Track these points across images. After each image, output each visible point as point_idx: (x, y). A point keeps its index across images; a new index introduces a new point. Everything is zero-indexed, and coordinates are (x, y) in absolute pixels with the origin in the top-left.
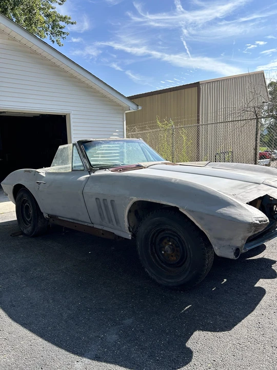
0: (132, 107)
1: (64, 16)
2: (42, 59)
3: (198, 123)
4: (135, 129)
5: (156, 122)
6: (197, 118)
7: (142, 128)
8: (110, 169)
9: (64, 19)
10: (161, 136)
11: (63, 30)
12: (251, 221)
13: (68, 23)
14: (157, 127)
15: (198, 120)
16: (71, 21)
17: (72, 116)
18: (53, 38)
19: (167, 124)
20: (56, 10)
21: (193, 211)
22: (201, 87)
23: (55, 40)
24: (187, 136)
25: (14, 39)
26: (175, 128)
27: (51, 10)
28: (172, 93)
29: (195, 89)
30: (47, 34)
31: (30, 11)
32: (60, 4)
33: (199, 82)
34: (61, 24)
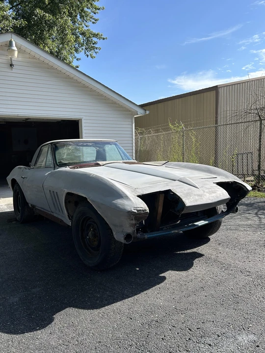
0: (141, 113)
1: (97, 33)
2: (58, 73)
3: (216, 123)
4: (150, 131)
5: (168, 125)
6: (215, 119)
7: (157, 130)
8: (70, 167)
9: (96, 35)
10: (173, 138)
11: (96, 46)
12: (130, 210)
13: (100, 38)
14: (168, 129)
15: (216, 121)
16: (103, 37)
17: (83, 121)
18: (87, 53)
19: (178, 127)
20: (89, 28)
21: (94, 201)
22: (220, 91)
23: (89, 54)
24: (196, 137)
25: (34, 57)
26: (186, 130)
27: (85, 28)
28: (192, 96)
29: (213, 93)
30: (82, 49)
31: (63, 32)
32: (93, 23)
33: (217, 86)
34: (95, 39)
